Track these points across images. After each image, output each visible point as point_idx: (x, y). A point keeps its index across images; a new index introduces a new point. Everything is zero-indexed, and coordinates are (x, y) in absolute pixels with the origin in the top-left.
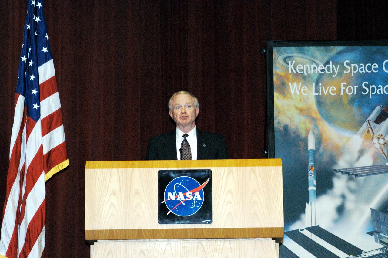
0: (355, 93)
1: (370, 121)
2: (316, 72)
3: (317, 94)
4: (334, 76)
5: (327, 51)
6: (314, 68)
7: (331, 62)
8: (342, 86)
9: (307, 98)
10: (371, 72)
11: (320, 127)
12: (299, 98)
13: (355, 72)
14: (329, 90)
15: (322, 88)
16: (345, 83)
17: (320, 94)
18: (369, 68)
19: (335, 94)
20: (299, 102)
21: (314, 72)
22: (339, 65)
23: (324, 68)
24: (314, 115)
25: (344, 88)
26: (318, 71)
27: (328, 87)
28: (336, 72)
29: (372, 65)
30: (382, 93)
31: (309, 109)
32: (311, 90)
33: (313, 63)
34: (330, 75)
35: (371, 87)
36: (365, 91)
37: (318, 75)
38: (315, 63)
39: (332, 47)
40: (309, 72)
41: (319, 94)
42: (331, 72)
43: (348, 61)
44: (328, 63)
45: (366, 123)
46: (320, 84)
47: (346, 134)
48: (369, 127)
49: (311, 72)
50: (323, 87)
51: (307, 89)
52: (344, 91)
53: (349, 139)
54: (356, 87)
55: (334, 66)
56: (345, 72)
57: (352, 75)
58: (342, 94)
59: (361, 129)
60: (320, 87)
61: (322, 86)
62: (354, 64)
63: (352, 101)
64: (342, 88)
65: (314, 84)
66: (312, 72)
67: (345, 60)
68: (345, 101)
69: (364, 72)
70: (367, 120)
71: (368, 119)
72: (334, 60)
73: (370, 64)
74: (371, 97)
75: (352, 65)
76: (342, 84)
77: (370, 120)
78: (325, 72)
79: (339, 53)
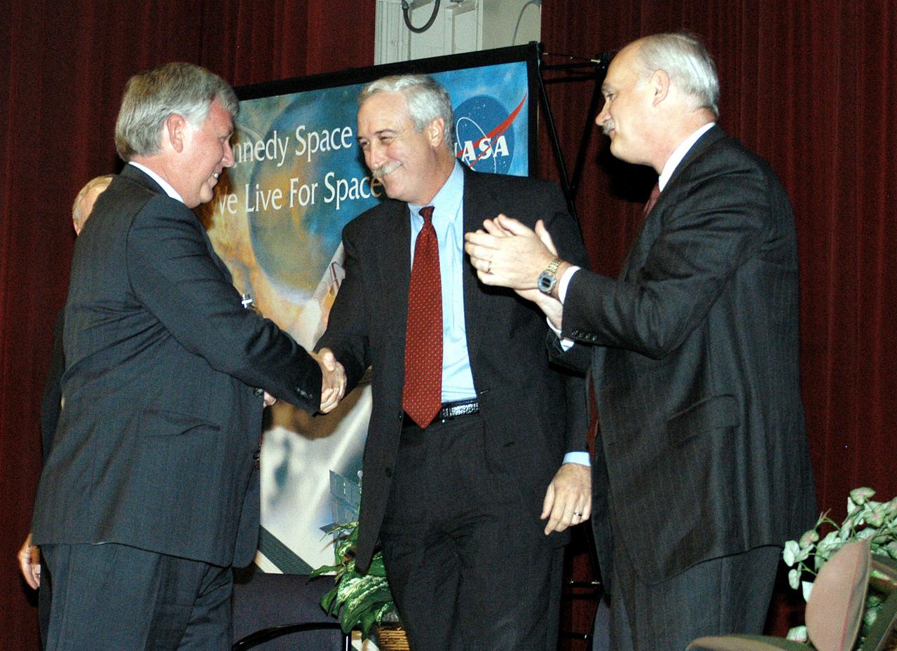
0: (313, 203)
1: (335, 265)
2: (252, 160)
3: (252, 210)
4: (279, 165)
5: (270, 107)
6: (249, 150)
7: (275, 132)
8: (292, 187)
9: (237, 220)
10: (339, 147)
11: (255, 285)
12: (224, 223)
13: (314, 151)
14: (272, 199)
15: (260, 194)
16: (297, 180)
17: (257, 210)
18: (337, 139)
19: (280, 207)
20: (224, 229)
21: (248, 159)
22: (287, 138)
23: (263, 148)
24: (246, 259)
25: (295, 191)
26: (254, 157)
27: (270, 191)
28: (283, 154)
29: (341, 131)
30: (358, 197)
31: (239, 244)
32: (243, 201)
33: (248, 138)
34: (275, 162)
35: (339, 183)
36: (329, 194)
37: (254, 164)
38: (250, 137)
39: (277, 96)
40: (240, 161)
41: (255, 209)
42: (275, 157)
43: (303, 127)
44: (269, 136)
45: (328, 271)
46: (257, 186)
47: (295, 299)
48: (334, 279)
49: (243, 160)
50: (261, 192)
51: (236, 201)
52: (296, 196)
53: (300, 309)
54: (315, 186)
55: (279, 140)
56: (298, 153)
57: (309, 160)
58: (292, 206)
59: (321, 287)
60: (257, 193)
61: (259, 190)
62: (312, 132)
63: (307, 220)
64: (293, 191)
65: (247, 186)
66: (245, 160)
67: (297, 126)
68: (296, 220)
69: (329, 148)
70: (330, 264)
71: (331, 262)
72: (279, 128)
73: (338, 130)
74: (338, 208)
75: (310, 136)
76: (293, 181)
77: (335, 263)
78: (266, 157)
79: (289, 109)
